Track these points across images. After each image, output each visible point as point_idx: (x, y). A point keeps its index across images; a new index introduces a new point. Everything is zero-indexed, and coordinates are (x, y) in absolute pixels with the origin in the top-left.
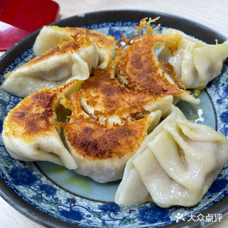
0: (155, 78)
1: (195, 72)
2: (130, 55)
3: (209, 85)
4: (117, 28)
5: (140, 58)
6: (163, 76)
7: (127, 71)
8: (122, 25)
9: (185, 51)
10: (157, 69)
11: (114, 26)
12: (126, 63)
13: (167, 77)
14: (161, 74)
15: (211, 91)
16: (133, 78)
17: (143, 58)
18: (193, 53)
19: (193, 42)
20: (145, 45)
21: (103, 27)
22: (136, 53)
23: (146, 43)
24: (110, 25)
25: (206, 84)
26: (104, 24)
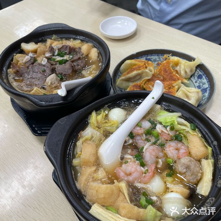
0: (173, 76)
1: (186, 72)
2: (162, 68)
3: (191, 77)
4: (149, 57)
5: (166, 69)
6: (176, 75)
7: (162, 74)
8: (151, 56)
9: (182, 65)
10: (173, 72)
11: (148, 56)
12: (161, 71)
13: (177, 75)
14: (175, 74)
15: (192, 79)
16: (165, 76)
17: (167, 69)
18: (184, 65)
19: (184, 61)
20: (167, 64)
21: (143, 57)
22: (164, 67)
23: (167, 63)
24: (146, 56)
25: (190, 76)
26: (144, 56)
